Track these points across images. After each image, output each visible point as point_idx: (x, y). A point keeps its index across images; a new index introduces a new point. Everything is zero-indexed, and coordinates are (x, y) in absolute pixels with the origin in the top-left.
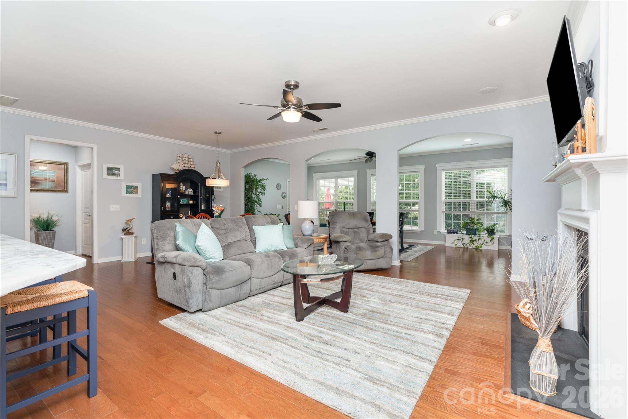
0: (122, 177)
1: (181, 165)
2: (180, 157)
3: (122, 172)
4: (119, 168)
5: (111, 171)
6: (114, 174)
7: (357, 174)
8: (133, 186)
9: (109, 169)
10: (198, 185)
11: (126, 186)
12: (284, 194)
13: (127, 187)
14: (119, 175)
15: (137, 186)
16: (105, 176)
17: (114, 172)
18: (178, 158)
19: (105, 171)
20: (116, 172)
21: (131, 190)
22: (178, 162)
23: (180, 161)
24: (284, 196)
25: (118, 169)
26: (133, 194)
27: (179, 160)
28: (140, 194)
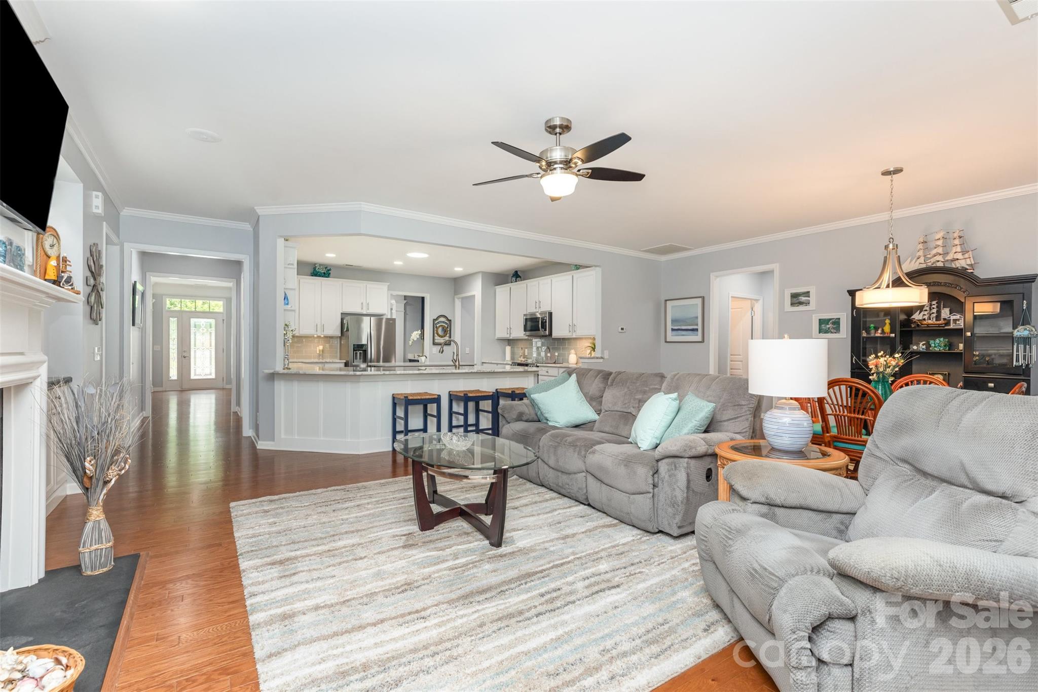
0: (812, 306)
3: (812, 299)
4: (809, 292)
5: (797, 299)
6: (801, 303)
8: (831, 319)
9: (794, 296)
10: (963, 304)
11: (820, 320)
13: (822, 322)
14: (807, 303)
15: (839, 319)
16: (788, 307)
17: (800, 300)
19: (788, 300)
20: (803, 299)
21: (828, 326)
22: (917, 256)
25: (807, 294)
26: (832, 333)
28: (843, 332)
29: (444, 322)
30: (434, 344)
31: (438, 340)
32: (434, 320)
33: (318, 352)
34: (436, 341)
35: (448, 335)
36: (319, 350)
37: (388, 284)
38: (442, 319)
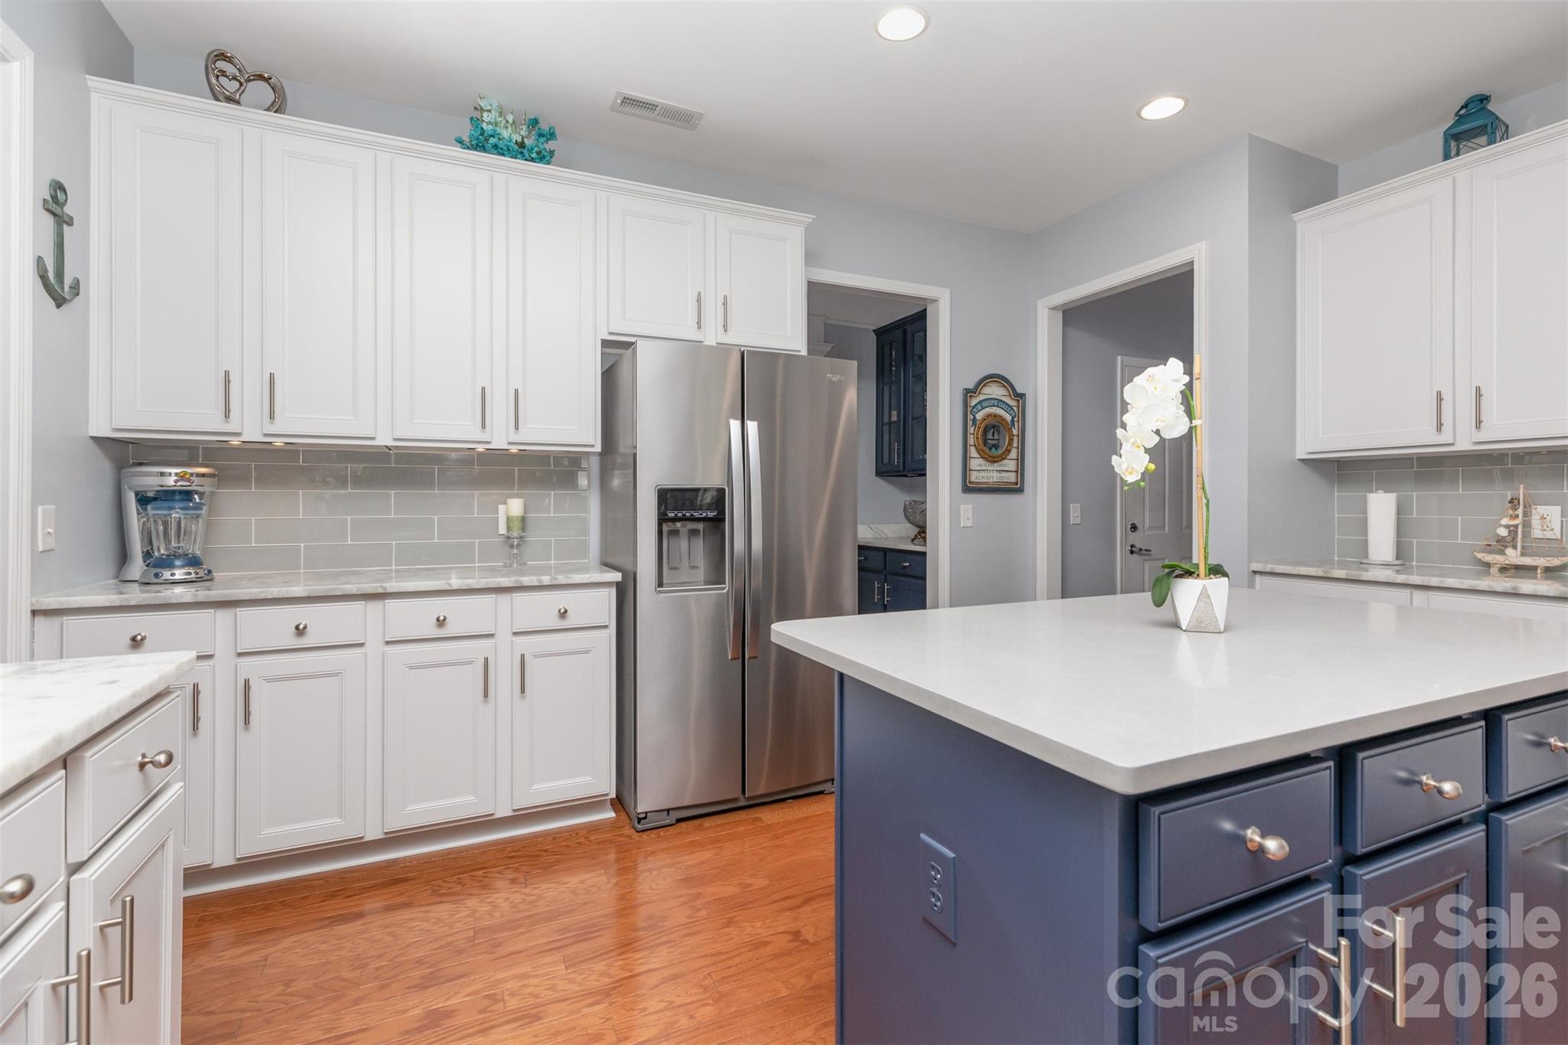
29: (999, 403)
30: (969, 488)
31: (984, 472)
32: (968, 393)
33: (502, 530)
34: (974, 477)
35: (1013, 454)
36: (509, 519)
37: (808, 218)
38: (994, 391)
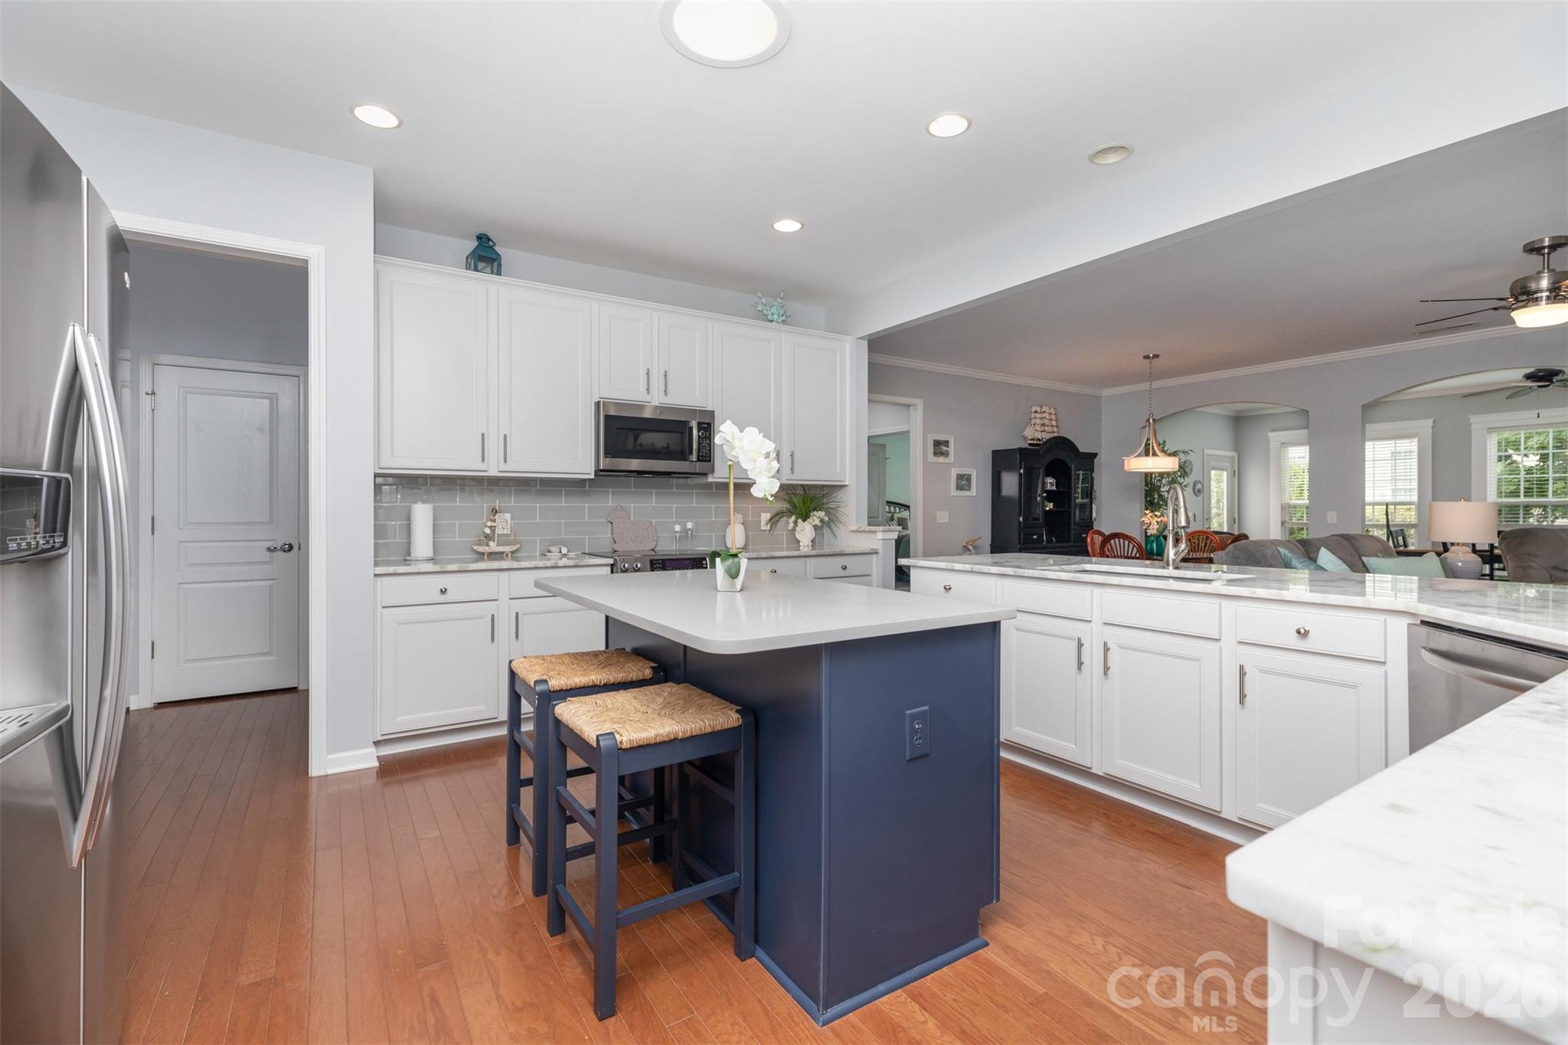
0: (951, 458)
1: (1038, 428)
2: (1036, 412)
3: (951, 449)
4: (948, 441)
5: (938, 448)
6: (942, 454)
7: (1430, 430)
8: (965, 475)
9: (936, 444)
10: (1071, 470)
11: (957, 475)
12: (1199, 486)
13: (958, 477)
14: (949, 455)
15: (971, 475)
16: (932, 458)
17: (942, 450)
18: (1033, 415)
19: (931, 448)
20: (944, 449)
21: (963, 483)
22: (1032, 423)
23: (1038, 421)
24: (1199, 491)
25: (947, 443)
26: (965, 490)
27: (1036, 418)
28: (973, 492)
